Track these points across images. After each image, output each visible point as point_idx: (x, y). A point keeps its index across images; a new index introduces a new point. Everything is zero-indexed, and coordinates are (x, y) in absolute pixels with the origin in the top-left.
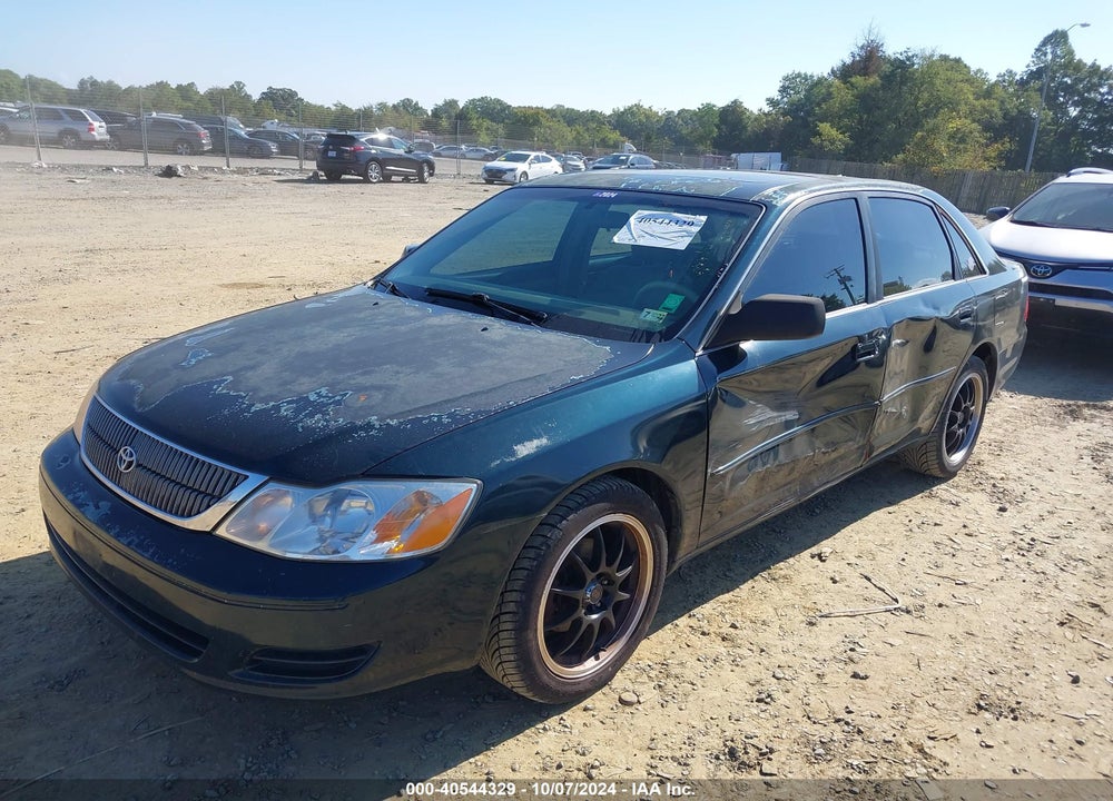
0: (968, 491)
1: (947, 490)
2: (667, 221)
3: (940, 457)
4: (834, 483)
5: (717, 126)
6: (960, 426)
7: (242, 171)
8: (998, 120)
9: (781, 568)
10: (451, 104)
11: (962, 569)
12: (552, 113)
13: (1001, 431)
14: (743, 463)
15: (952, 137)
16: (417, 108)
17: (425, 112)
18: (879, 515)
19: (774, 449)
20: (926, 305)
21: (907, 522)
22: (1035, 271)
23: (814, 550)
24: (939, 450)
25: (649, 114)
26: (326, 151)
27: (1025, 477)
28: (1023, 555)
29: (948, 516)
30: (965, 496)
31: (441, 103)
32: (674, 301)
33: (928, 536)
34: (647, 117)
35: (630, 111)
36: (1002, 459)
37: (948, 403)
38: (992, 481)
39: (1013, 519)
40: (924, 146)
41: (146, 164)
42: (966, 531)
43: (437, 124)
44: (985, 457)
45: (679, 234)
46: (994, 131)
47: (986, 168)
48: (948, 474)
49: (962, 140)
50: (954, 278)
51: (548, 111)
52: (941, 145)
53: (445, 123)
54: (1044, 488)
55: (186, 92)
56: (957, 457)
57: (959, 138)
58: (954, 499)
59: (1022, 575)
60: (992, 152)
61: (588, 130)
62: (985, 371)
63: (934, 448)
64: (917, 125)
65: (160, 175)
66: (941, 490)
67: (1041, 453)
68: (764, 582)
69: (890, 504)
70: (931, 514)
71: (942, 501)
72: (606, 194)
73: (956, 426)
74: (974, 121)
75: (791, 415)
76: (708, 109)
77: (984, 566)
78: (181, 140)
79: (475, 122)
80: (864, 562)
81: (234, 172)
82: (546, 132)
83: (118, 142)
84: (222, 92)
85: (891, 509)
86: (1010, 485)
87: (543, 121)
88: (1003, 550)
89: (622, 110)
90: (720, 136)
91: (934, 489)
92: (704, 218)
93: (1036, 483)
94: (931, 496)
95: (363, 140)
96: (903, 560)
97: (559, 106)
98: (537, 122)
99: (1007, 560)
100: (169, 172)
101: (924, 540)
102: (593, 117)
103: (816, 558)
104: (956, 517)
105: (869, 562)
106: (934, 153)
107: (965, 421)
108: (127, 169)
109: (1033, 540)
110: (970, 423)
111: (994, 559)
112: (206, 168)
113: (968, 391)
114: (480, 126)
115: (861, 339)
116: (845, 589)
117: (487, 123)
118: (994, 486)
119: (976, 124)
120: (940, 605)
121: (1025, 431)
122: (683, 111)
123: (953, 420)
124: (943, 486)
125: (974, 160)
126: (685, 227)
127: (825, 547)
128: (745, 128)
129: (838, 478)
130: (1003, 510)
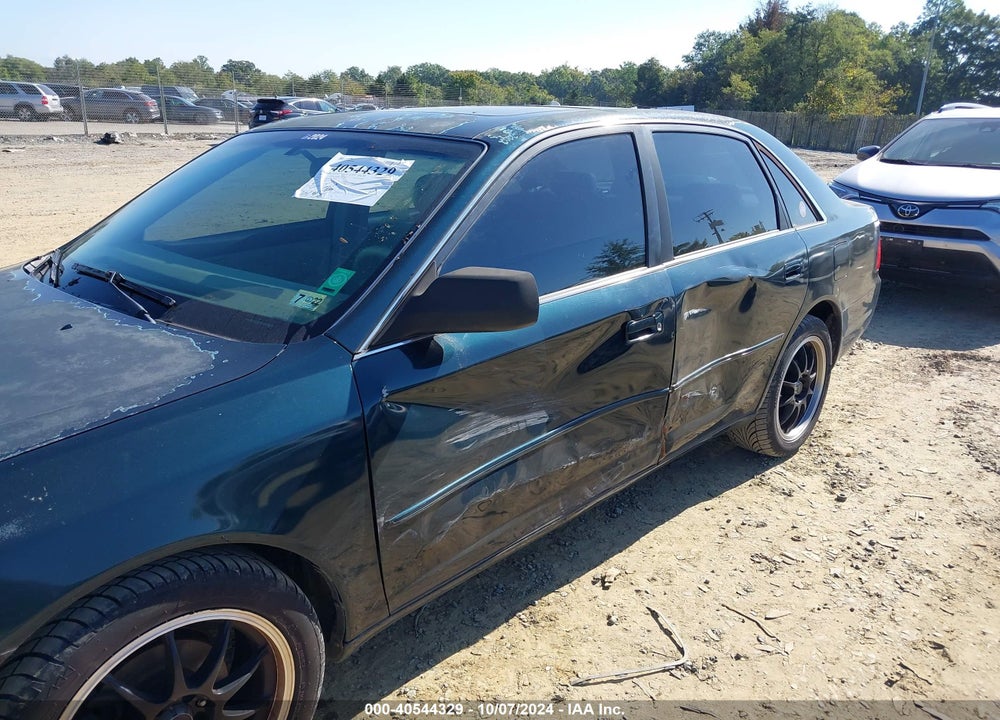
0: (807, 474)
1: (780, 474)
2: (365, 168)
3: (772, 437)
4: (618, 490)
5: (636, 83)
6: (798, 397)
7: (179, 137)
8: (894, 69)
9: (549, 604)
10: (394, 70)
11: (778, 592)
12: (485, 76)
13: (857, 391)
14: (452, 495)
15: (850, 85)
16: (363, 75)
17: (371, 78)
18: (694, 514)
19: (510, 466)
20: (736, 262)
21: (723, 523)
22: (903, 212)
23: (598, 571)
24: (771, 427)
25: (575, 75)
26: (257, 115)
27: (876, 452)
28: (857, 568)
29: (776, 512)
30: (800, 481)
31: (385, 70)
32: (340, 278)
33: (745, 543)
34: (573, 77)
35: (557, 72)
36: (853, 427)
37: (778, 374)
38: (837, 459)
39: (854, 511)
40: (823, 94)
41: (86, 133)
42: (794, 533)
43: (381, 89)
44: (834, 426)
45: (373, 185)
46: (887, 79)
47: (880, 112)
48: (785, 453)
49: (860, 88)
50: (779, 228)
51: (481, 74)
52: (839, 93)
53: (388, 88)
54: (895, 466)
55: (153, 67)
56: (796, 433)
57: (856, 86)
58: (787, 486)
59: (851, 600)
60: (885, 98)
61: (517, 90)
62: (827, 333)
63: (765, 427)
64: (817, 76)
65: (98, 143)
66: (775, 475)
67: (898, 416)
68: (519, 627)
69: (711, 496)
70: (756, 509)
71: (773, 490)
72: (315, 136)
73: (793, 398)
74: (869, 70)
75: (535, 418)
76: (628, 69)
77: (807, 587)
78: (132, 110)
79: (415, 86)
80: (657, 588)
81: (173, 138)
82: (479, 93)
83: (72, 113)
84: (185, 65)
85: (708, 504)
86: (856, 464)
87: (477, 83)
88: (833, 559)
89: (550, 71)
90: (638, 92)
91: (767, 472)
92: (409, 163)
93: (886, 459)
94: (761, 483)
95: (291, 104)
96: (707, 582)
97: (494, 70)
98: (471, 84)
99: (836, 576)
100: (108, 140)
101: (741, 549)
102: (524, 77)
103: (599, 584)
104: (785, 513)
105: (662, 588)
106: (834, 100)
107: (804, 391)
108: (67, 138)
109: (871, 543)
110: (810, 392)
111: (820, 575)
112: (145, 135)
113: (807, 356)
114: (419, 89)
115: (633, 314)
116: (621, 634)
117: (426, 86)
118: (837, 465)
119: (871, 73)
120: (738, 657)
121: (883, 390)
122: (606, 70)
123: (787, 392)
124: (779, 468)
125: (868, 106)
126: (385, 176)
127: (610, 568)
128: (661, 84)
129: (623, 483)
130: (841, 499)
